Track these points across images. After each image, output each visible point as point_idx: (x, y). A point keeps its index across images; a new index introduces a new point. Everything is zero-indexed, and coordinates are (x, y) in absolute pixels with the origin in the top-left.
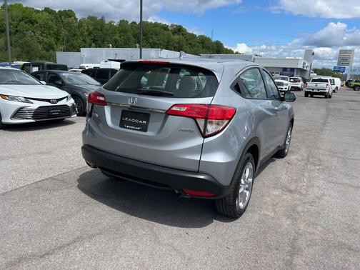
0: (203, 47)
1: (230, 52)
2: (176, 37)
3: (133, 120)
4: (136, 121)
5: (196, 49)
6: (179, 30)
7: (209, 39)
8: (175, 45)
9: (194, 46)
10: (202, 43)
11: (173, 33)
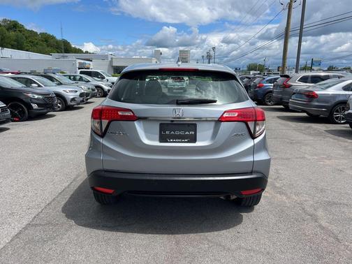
0: (48, 46)
1: (79, 51)
2: (12, 33)
3: (177, 133)
4: (181, 133)
5: (40, 47)
6: (14, 26)
7: (53, 37)
8: (13, 43)
9: (37, 44)
10: (47, 41)
11: (8, 30)
